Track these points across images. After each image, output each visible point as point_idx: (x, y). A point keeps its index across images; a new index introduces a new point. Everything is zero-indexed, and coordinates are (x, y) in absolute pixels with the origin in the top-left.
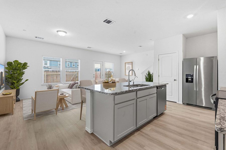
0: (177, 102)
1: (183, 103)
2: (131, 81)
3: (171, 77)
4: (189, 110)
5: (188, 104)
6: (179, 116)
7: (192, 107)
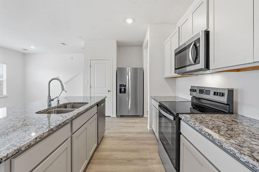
0: (111, 116)
1: (117, 116)
2: (53, 100)
3: (104, 88)
4: (124, 122)
5: (122, 116)
6: (119, 135)
7: (125, 118)
